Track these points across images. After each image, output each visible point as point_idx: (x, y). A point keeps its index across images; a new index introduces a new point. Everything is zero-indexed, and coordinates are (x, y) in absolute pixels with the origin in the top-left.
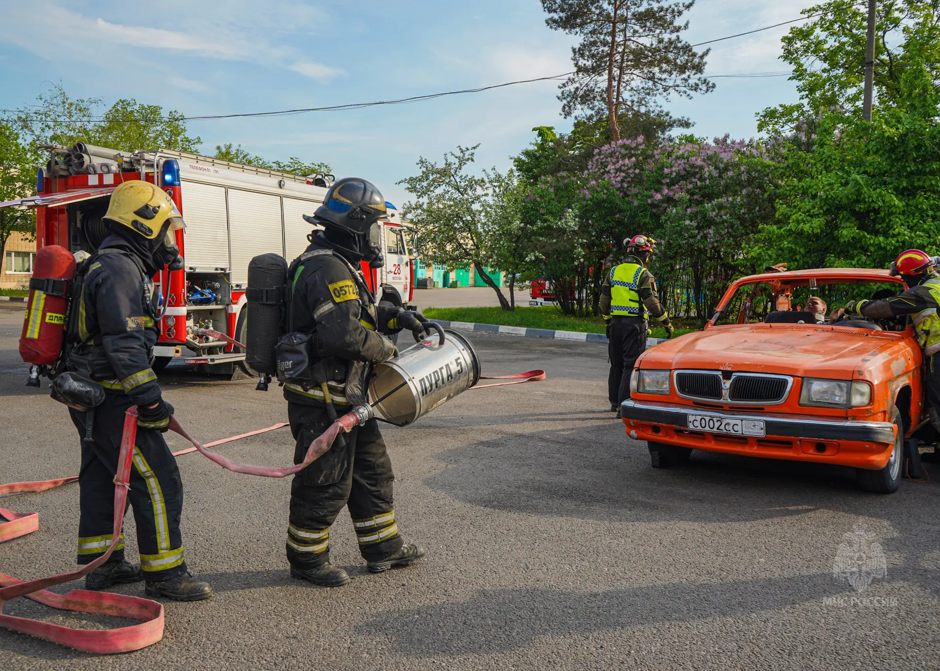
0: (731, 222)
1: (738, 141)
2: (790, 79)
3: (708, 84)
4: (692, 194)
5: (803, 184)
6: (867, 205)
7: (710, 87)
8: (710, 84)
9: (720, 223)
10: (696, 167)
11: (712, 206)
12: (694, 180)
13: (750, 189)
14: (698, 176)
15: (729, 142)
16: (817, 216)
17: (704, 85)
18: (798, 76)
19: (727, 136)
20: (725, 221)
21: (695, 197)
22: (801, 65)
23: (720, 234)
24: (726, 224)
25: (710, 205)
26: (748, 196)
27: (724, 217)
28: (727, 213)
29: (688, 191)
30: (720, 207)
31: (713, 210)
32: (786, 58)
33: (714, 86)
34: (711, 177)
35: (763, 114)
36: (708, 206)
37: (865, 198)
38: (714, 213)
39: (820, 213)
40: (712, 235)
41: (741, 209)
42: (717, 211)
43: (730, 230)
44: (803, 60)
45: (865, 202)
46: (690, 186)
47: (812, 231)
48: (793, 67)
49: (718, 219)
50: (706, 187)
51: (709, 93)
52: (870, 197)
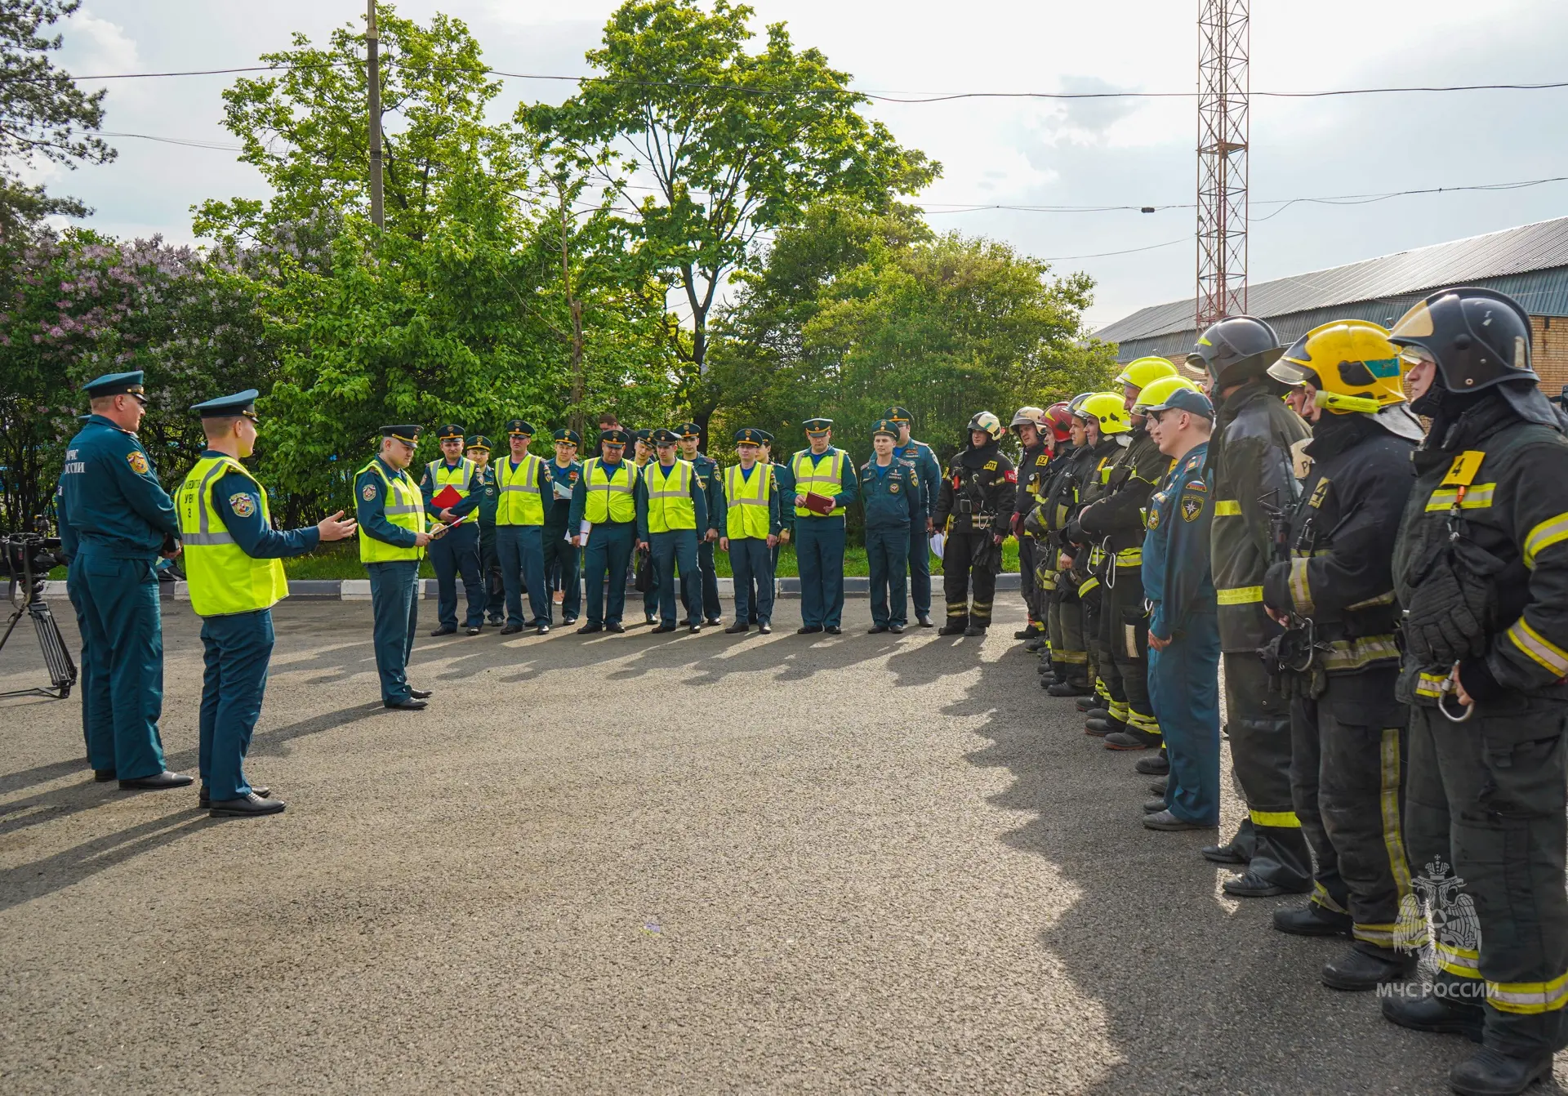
0: (201, 380)
1: (177, 248)
2: (240, 159)
3: (104, 149)
4: (122, 331)
5: (324, 323)
6: (430, 359)
7: (109, 156)
8: (108, 150)
9: (181, 381)
10: (122, 286)
11: (163, 352)
12: (119, 307)
13: (228, 327)
14: (126, 300)
15: (161, 247)
16: (358, 373)
17: (96, 149)
18: (253, 157)
19: (158, 239)
20: (188, 379)
21: (127, 336)
22: (255, 141)
23: (181, 398)
24: (192, 383)
25: (159, 349)
26: (225, 339)
27: (189, 372)
28: (193, 364)
29: (114, 325)
30: (178, 355)
31: (166, 359)
32: (231, 125)
33: (114, 154)
34: (150, 304)
35: (203, 209)
36: (156, 351)
37: (426, 350)
38: (169, 364)
39: (360, 370)
40: (169, 400)
41: (215, 359)
42: (173, 361)
43: (200, 392)
44: (257, 133)
45: (427, 355)
46: (115, 318)
47: (356, 397)
48: (242, 142)
49: (176, 374)
50: (144, 319)
51: (106, 164)
52: (432, 348)
